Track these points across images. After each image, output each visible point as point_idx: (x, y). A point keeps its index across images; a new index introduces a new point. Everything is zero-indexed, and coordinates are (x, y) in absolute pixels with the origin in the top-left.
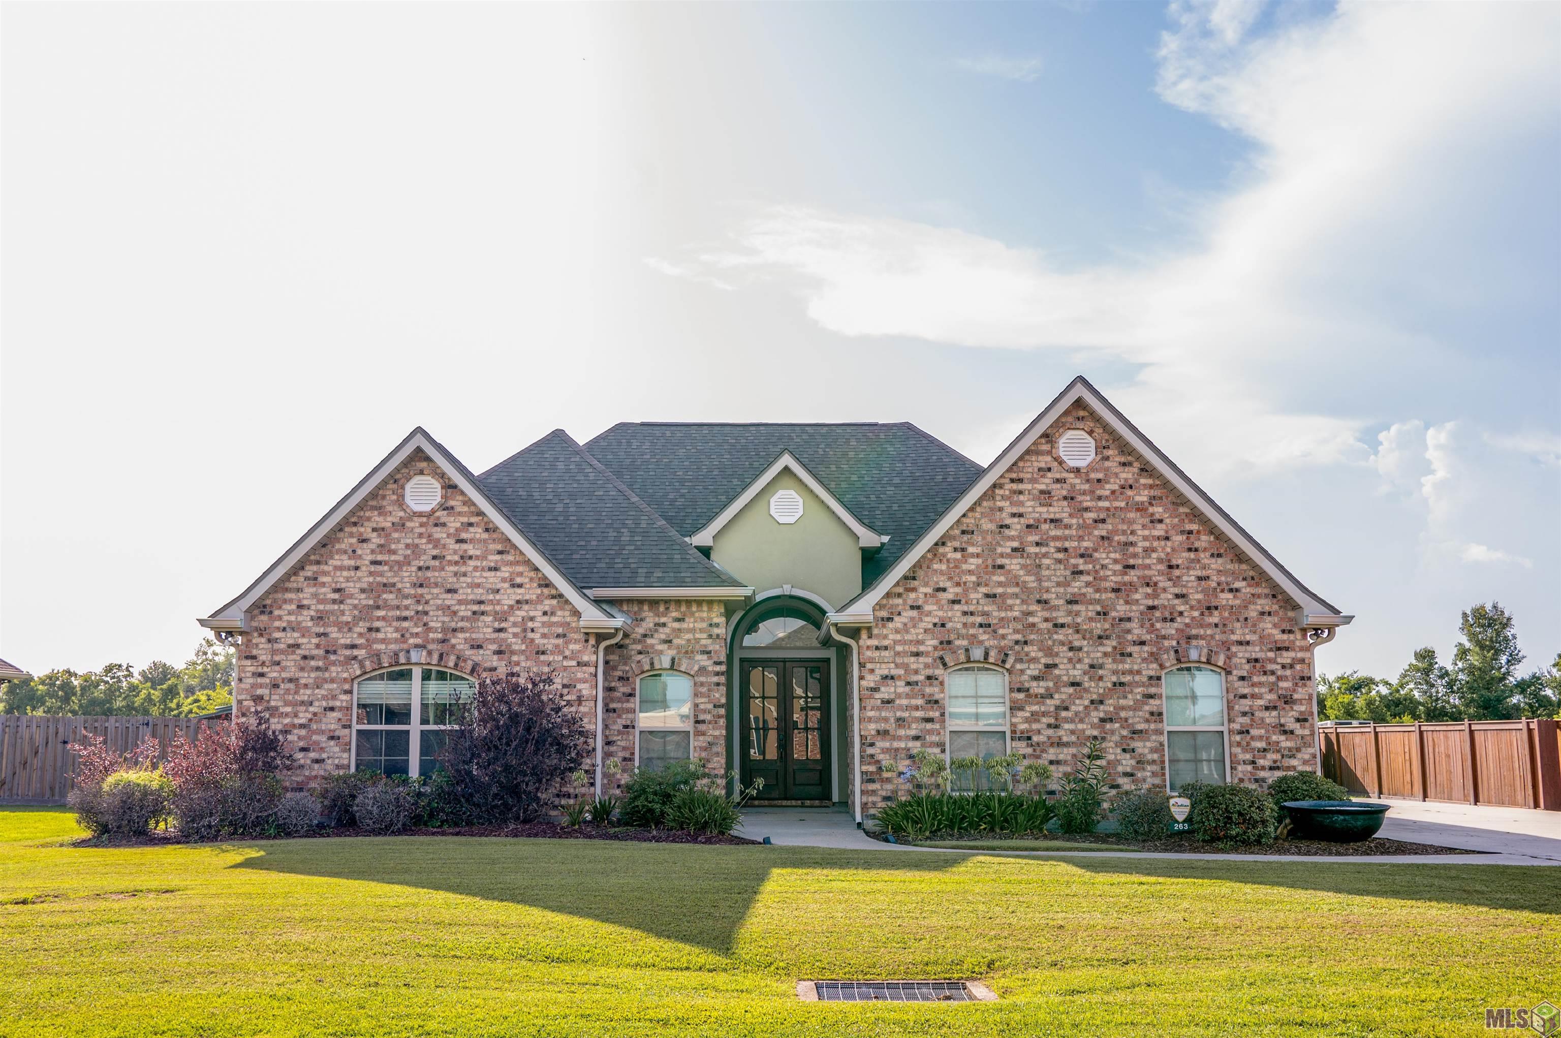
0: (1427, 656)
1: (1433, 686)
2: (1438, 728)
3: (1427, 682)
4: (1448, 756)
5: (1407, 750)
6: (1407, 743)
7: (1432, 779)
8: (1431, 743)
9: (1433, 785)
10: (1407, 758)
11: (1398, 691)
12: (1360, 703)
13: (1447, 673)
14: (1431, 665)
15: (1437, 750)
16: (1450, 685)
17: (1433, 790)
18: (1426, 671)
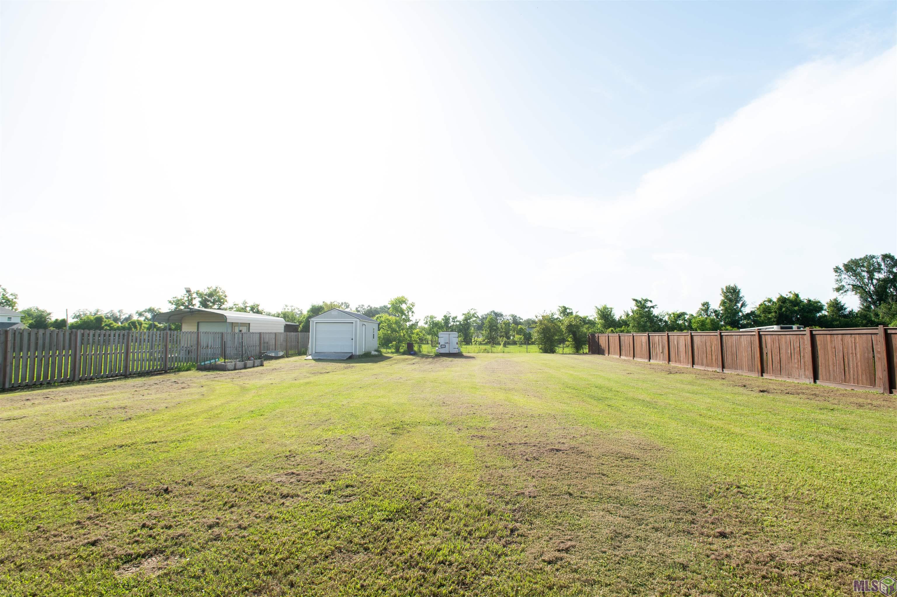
18: (706, 310)
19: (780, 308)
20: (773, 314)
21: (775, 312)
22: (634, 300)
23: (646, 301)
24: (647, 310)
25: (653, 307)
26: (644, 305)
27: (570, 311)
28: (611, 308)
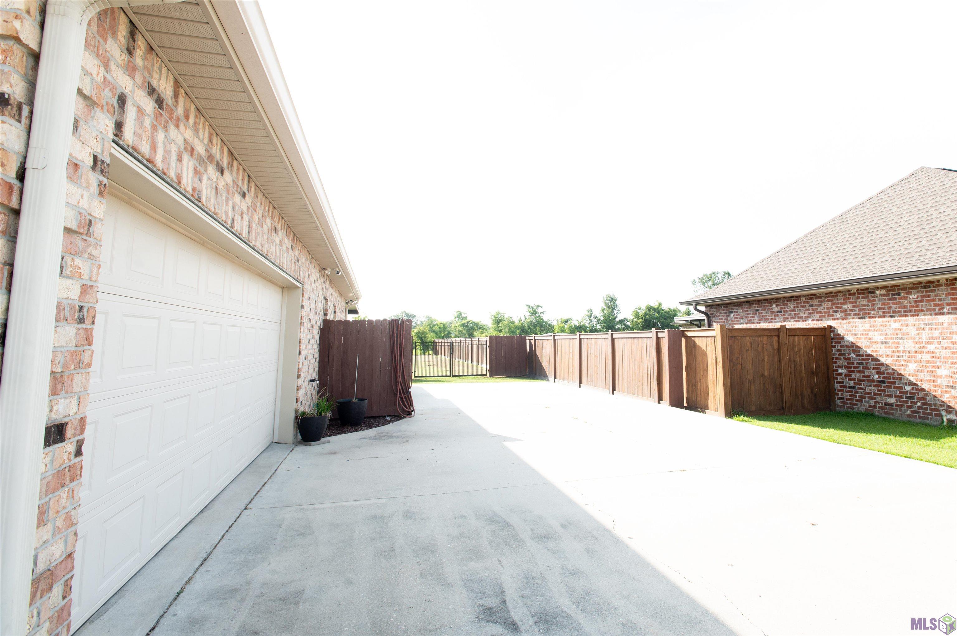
0: (590, 311)
1: (592, 321)
2: (591, 337)
3: (590, 320)
4: (596, 356)
5: (571, 351)
6: (571, 347)
7: (586, 372)
8: (586, 348)
9: (586, 375)
10: (571, 356)
11: (580, 323)
12: (566, 327)
13: (597, 317)
14: (591, 314)
15: (589, 352)
16: (598, 321)
17: (586, 378)
18: (590, 316)
19: (646, 314)
20: (641, 320)
21: (642, 318)
22: (527, 306)
23: (538, 306)
24: (537, 315)
25: (542, 313)
26: (535, 311)
27: (465, 316)
28: (504, 313)
